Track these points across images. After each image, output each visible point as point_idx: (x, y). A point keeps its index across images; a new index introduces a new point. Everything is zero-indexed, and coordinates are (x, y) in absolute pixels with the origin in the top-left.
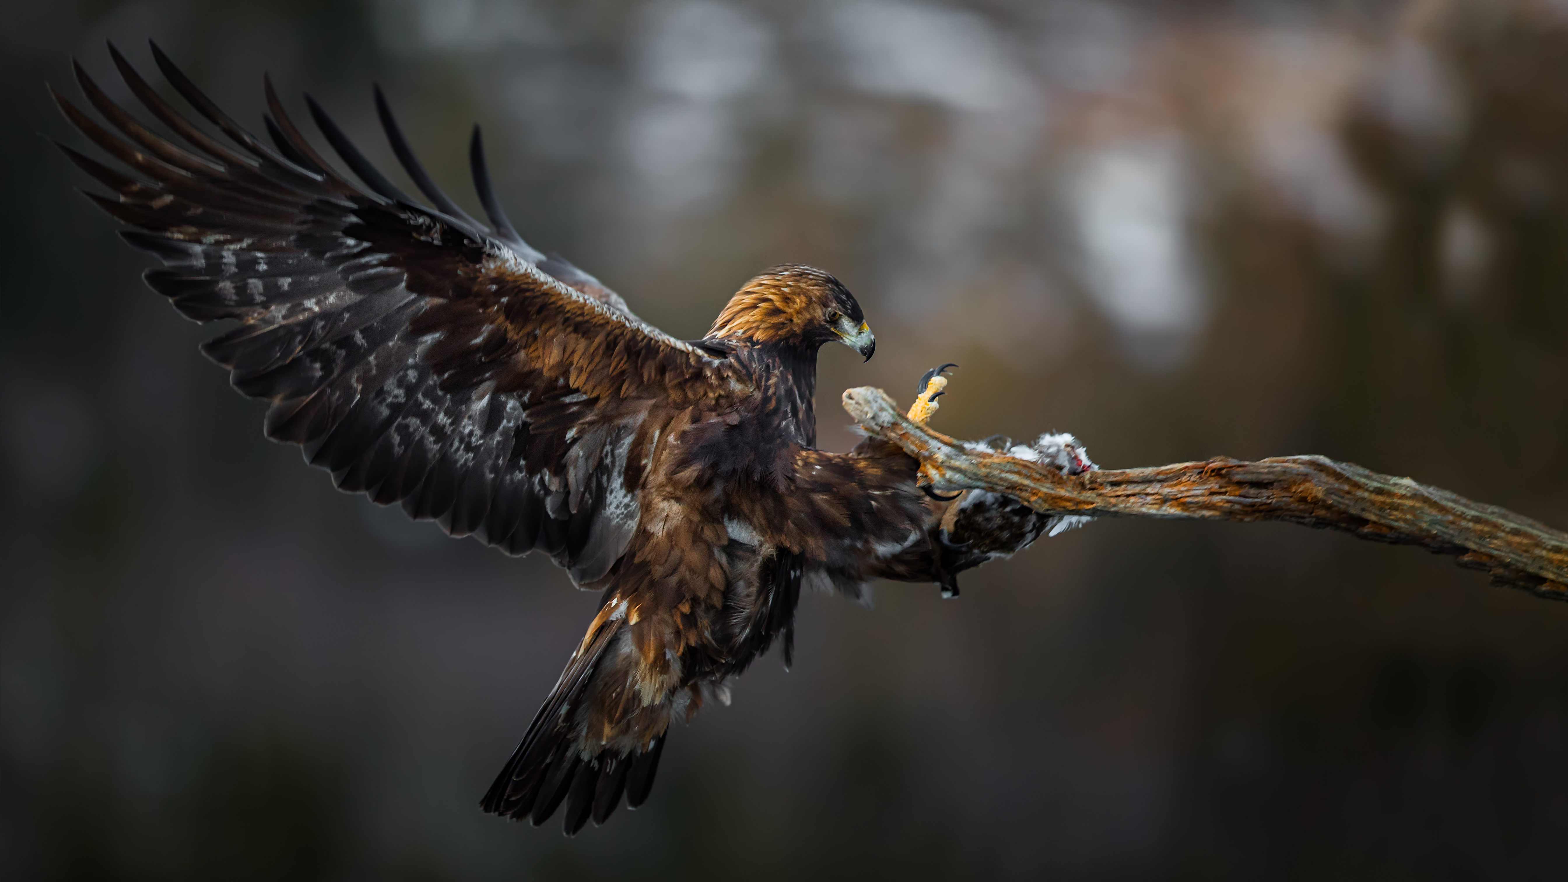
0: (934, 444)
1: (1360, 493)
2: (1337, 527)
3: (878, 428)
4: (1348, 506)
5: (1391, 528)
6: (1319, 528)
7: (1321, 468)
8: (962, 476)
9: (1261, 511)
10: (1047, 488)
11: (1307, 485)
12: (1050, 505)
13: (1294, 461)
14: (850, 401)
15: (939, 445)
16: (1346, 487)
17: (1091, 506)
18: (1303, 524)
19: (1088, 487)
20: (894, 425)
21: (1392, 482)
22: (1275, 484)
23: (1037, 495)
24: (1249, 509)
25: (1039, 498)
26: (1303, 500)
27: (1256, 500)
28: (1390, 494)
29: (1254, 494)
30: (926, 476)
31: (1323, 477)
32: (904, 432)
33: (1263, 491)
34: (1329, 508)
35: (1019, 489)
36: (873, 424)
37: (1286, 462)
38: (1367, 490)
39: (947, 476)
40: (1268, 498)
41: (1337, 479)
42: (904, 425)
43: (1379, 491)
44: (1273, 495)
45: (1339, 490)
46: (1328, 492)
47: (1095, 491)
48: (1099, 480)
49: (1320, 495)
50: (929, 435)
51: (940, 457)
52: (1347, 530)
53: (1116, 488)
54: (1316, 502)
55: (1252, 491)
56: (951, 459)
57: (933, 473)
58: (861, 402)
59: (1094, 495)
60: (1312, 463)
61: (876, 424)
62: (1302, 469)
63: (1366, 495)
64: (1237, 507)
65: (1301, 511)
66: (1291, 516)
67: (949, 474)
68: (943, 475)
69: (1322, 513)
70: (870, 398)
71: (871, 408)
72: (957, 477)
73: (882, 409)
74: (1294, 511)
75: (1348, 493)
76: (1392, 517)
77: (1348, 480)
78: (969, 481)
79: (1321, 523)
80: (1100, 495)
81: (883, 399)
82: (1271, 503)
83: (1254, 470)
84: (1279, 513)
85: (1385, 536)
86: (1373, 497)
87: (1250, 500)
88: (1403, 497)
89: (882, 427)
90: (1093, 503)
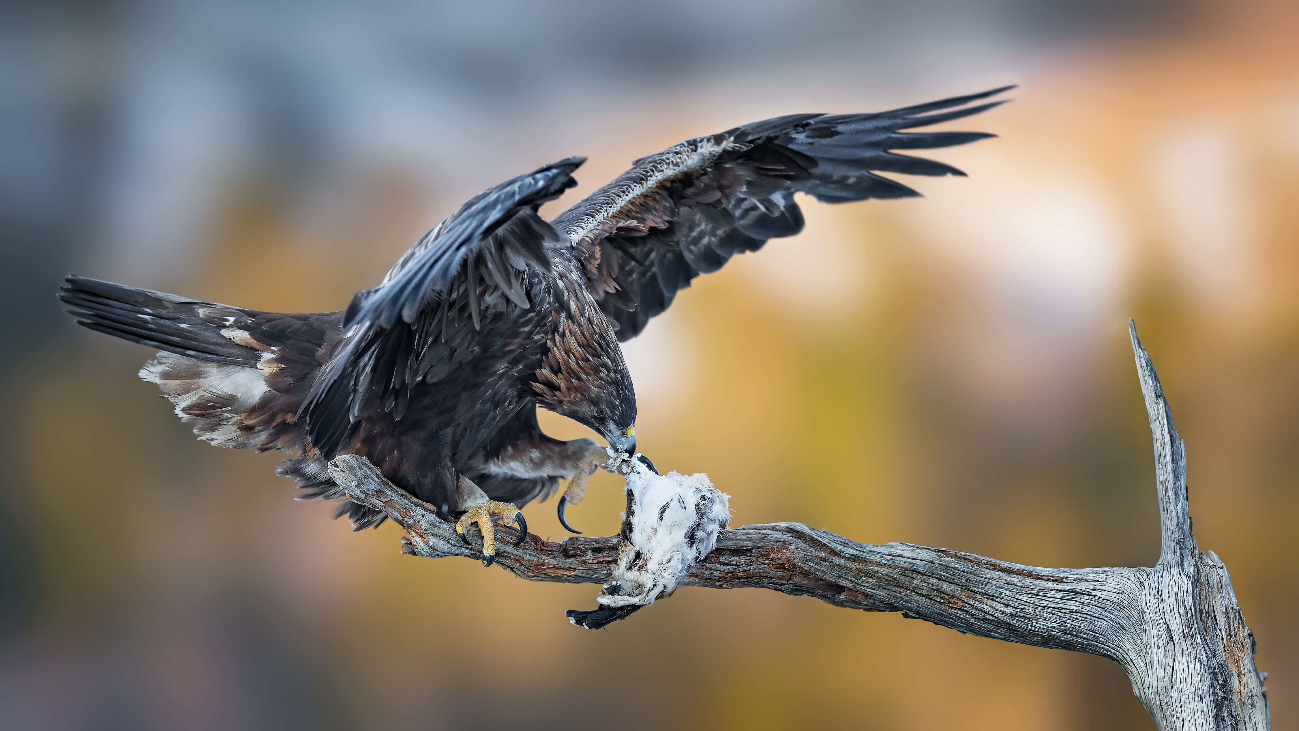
0: (418, 510)
1: (835, 560)
2: (813, 594)
3: (363, 496)
4: (825, 573)
5: (866, 595)
6: (797, 594)
7: (799, 535)
8: (446, 543)
9: (739, 578)
10: (530, 555)
11: (786, 552)
12: (532, 572)
13: (773, 529)
14: (336, 468)
15: (423, 512)
16: (823, 554)
17: (573, 573)
18: (781, 590)
19: (571, 553)
20: (379, 492)
21: (868, 549)
22: (754, 551)
23: (520, 562)
24: (728, 576)
25: (522, 565)
26: (781, 567)
27: (735, 567)
28: (865, 561)
29: (733, 561)
30: (411, 543)
31: (801, 544)
32: (389, 499)
33: (742, 558)
34: (806, 575)
35: (502, 556)
36: (357, 491)
37: (765, 529)
38: (843, 557)
39: (431, 543)
40: (747, 565)
41: (814, 547)
42: (389, 492)
43: (855, 558)
44: (752, 562)
45: (816, 557)
46: (805, 559)
47: (578, 558)
48: (581, 547)
49: (797, 562)
50: (412, 503)
51: (424, 525)
52: (823, 597)
53: (597, 555)
54: (793, 569)
55: (732, 558)
56: (435, 526)
57: (416, 539)
58: (346, 470)
59: (575, 562)
60: (791, 530)
61: (361, 492)
62: (781, 536)
63: (842, 562)
64: (715, 573)
65: (779, 578)
66: (769, 583)
67: (433, 541)
68: (427, 543)
69: (799, 580)
70: (355, 466)
71: (356, 476)
72: (441, 544)
73: (366, 477)
74: (771, 578)
75: (824, 560)
76: (867, 585)
77: (824, 547)
78: (453, 548)
79: (797, 590)
80: (582, 562)
81: (368, 467)
82: (749, 570)
83: (734, 537)
84: (757, 580)
85: (860, 604)
86: (849, 564)
87: (729, 567)
88: (877, 564)
89: (366, 495)
90: (575, 570)
